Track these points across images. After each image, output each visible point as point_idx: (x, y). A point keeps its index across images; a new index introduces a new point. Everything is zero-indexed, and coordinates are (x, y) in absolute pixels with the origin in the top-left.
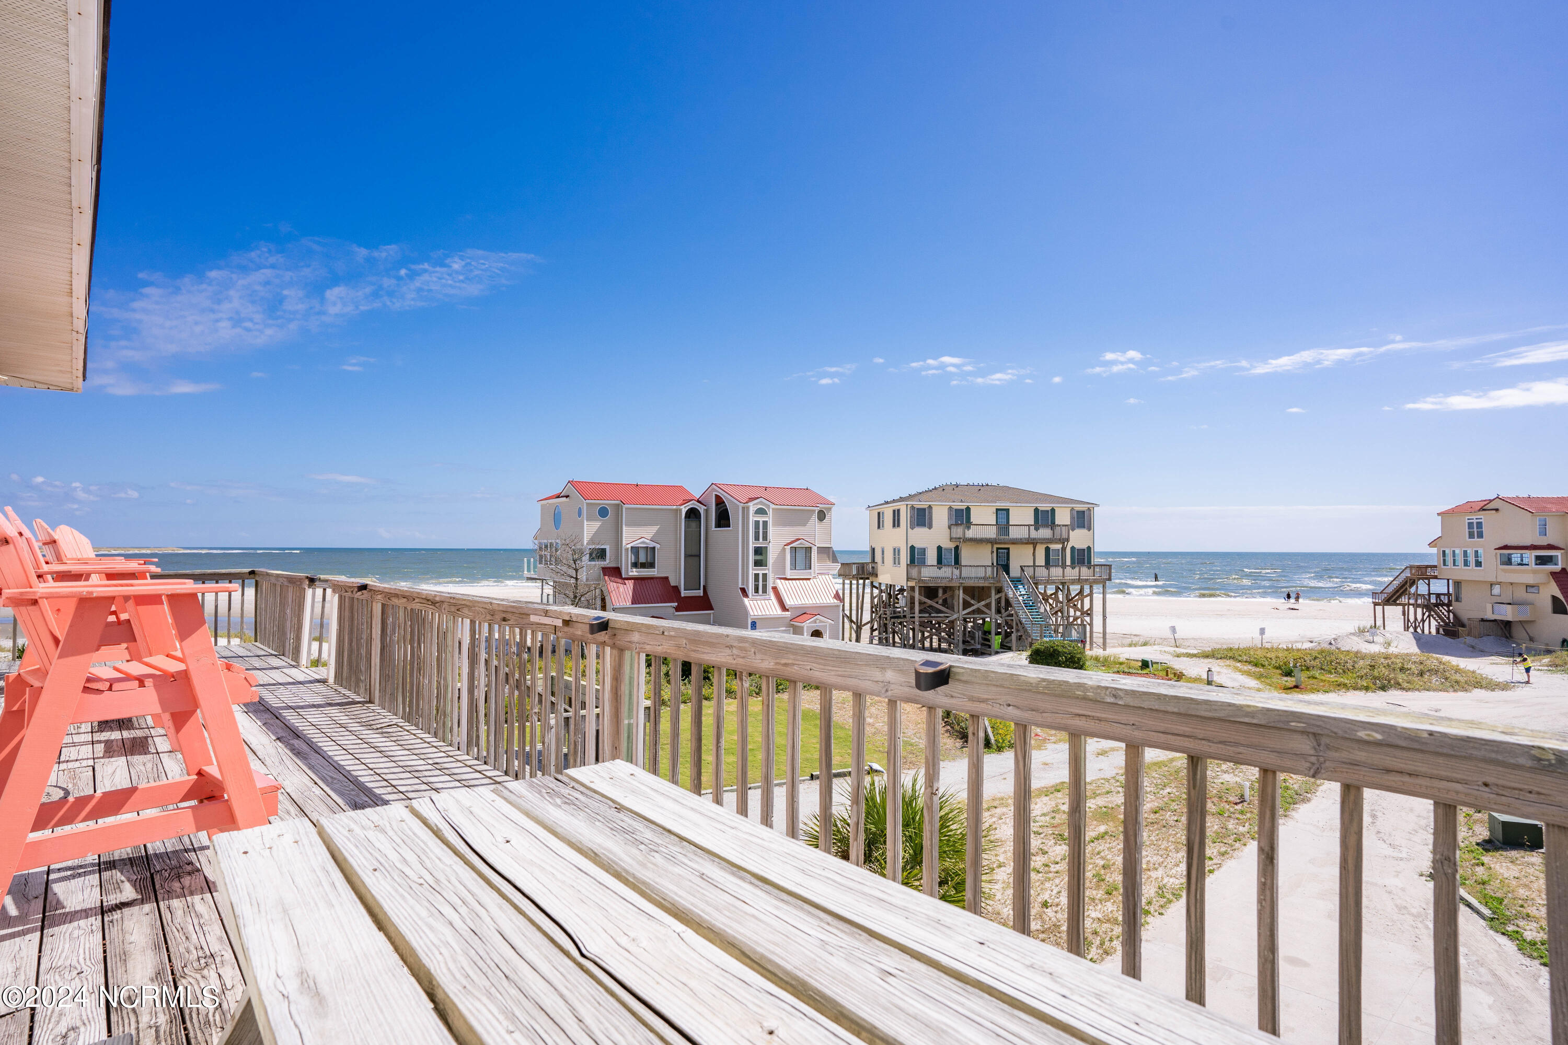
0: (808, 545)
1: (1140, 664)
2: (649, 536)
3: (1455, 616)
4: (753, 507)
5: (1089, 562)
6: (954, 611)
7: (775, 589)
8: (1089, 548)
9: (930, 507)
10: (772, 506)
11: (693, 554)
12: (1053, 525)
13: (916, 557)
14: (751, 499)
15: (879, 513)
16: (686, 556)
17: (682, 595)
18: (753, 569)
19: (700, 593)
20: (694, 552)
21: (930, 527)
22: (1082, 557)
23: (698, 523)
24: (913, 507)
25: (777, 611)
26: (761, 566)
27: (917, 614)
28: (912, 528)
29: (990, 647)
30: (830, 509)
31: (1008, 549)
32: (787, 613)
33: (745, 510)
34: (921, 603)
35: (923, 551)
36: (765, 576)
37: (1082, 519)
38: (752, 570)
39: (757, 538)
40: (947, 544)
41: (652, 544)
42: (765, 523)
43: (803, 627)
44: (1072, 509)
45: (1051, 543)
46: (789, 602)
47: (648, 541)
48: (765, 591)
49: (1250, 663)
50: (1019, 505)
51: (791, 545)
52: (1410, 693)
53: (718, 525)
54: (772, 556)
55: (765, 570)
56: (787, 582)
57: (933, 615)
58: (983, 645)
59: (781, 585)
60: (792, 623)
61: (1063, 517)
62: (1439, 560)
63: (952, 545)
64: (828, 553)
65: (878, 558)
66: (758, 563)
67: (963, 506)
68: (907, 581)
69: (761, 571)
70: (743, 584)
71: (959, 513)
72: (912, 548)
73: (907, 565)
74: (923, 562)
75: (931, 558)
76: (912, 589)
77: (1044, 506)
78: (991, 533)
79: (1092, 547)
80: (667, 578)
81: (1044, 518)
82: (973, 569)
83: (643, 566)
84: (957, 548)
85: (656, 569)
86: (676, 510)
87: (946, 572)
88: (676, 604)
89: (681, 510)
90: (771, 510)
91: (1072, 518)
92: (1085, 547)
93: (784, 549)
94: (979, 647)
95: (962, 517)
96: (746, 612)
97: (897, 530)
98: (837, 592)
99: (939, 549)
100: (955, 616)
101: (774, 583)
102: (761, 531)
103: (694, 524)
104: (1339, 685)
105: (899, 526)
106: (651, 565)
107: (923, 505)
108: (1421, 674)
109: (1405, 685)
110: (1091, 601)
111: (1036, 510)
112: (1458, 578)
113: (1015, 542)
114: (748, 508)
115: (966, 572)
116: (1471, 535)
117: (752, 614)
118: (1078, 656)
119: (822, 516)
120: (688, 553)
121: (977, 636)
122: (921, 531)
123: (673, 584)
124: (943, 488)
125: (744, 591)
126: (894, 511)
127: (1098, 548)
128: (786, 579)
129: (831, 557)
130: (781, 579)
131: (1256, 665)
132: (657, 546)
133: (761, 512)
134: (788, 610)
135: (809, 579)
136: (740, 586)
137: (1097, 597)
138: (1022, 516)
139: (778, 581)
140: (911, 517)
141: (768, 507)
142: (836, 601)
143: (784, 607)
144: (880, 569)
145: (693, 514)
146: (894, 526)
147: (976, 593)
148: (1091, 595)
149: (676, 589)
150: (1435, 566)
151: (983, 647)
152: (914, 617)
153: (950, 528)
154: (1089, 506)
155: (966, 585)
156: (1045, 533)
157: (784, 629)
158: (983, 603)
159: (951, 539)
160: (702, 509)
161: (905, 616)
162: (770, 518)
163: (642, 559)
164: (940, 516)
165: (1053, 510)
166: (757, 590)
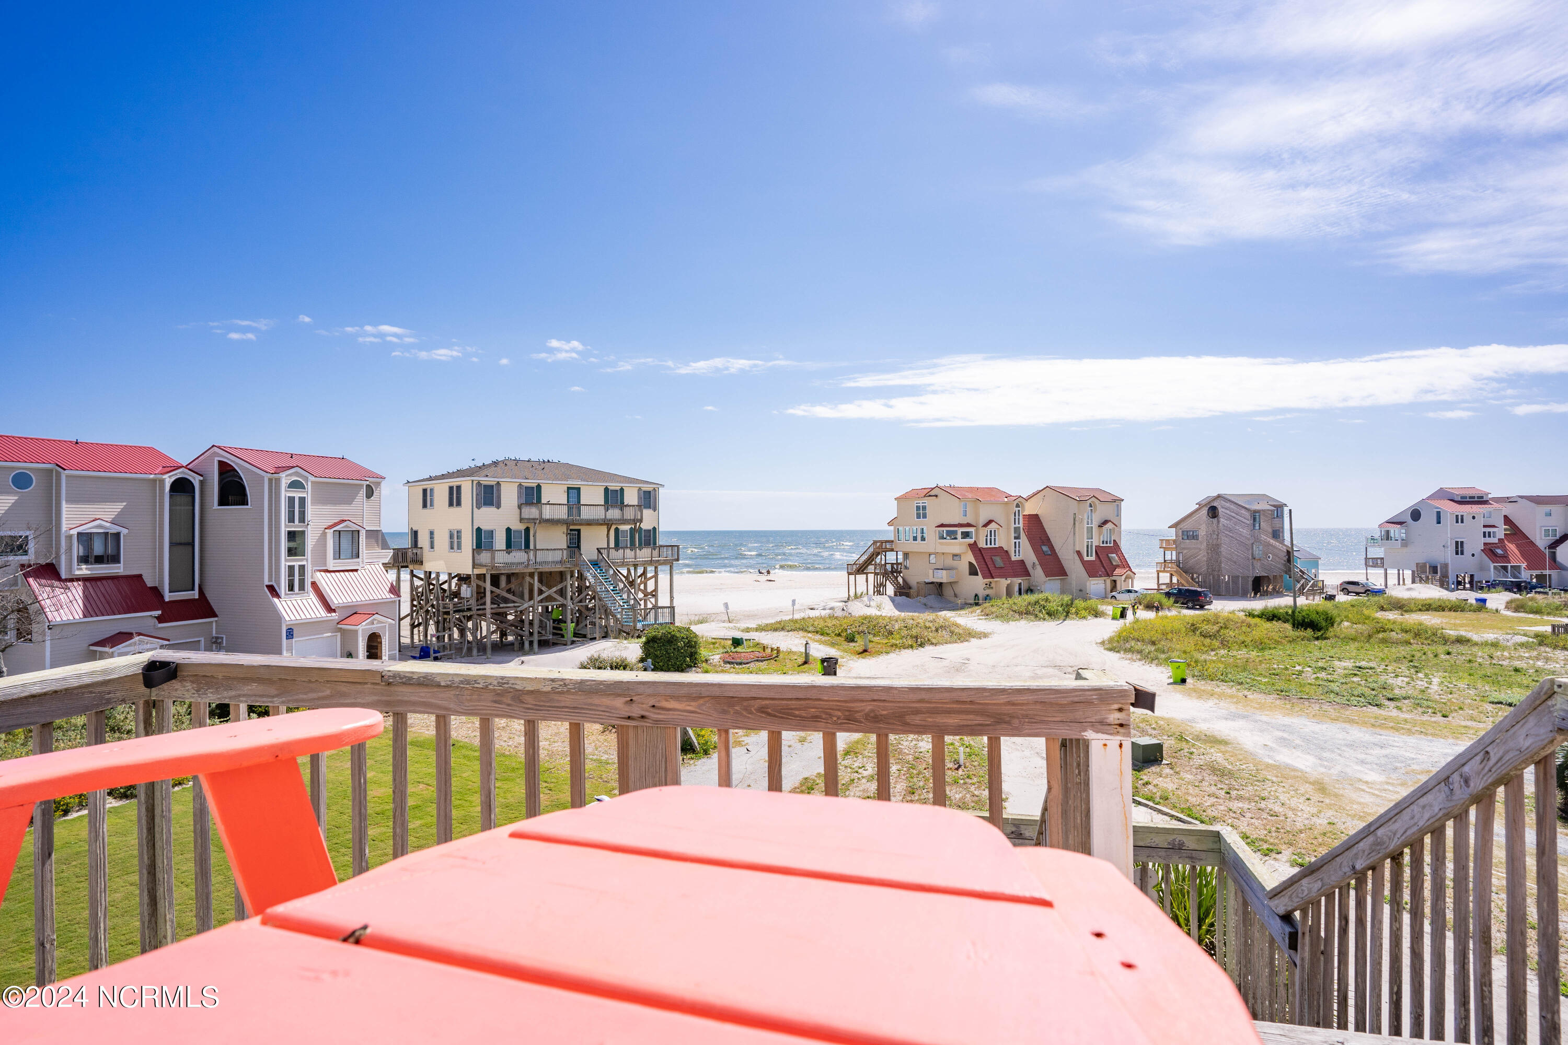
0: (355, 528)
1: (730, 642)
2: (110, 517)
3: (904, 580)
4: (285, 479)
5: (655, 543)
6: (523, 600)
7: (314, 584)
8: (654, 529)
9: (498, 484)
10: (311, 478)
11: (183, 541)
12: (622, 506)
13: (482, 540)
14: (280, 469)
15: (425, 491)
16: (172, 544)
17: (167, 599)
18: (286, 560)
19: (195, 594)
20: (185, 538)
21: (498, 506)
22: (649, 538)
23: (190, 499)
24: (479, 484)
25: (322, 613)
26: (295, 555)
27: (488, 605)
28: (479, 508)
29: (563, 636)
30: (378, 484)
31: (579, 531)
32: (334, 614)
33: (274, 485)
34: (492, 592)
35: (491, 533)
36: (302, 568)
37: (648, 499)
38: (285, 562)
39: (291, 519)
40: (517, 526)
41: (115, 529)
42: (302, 501)
43: (357, 631)
44: (640, 489)
45: (621, 524)
46: (335, 600)
47: (108, 525)
48: (302, 587)
49: (817, 632)
50: (591, 483)
51: (335, 529)
52: (937, 647)
53: (223, 501)
54: (310, 542)
55: (302, 560)
56: (328, 574)
57: (501, 605)
58: (554, 634)
59: (323, 580)
60: (339, 626)
61: (631, 497)
62: (895, 536)
63: (522, 527)
64: (378, 537)
65: (423, 541)
66: (291, 552)
67: (532, 483)
68: (473, 568)
69: (296, 562)
70: (270, 579)
71: (529, 490)
72: (479, 530)
73: (473, 550)
74: (490, 547)
75: (500, 541)
76: (481, 577)
77: (614, 486)
78: (562, 513)
79: (657, 527)
80: (140, 576)
81: (613, 498)
82: (551, 553)
83: (99, 560)
84: (527, 530)
85: (121, 565)
86: (154, 481)
87: (518, 556)
88: (160, 612)
89: (162, 482)
90: (310, 484)
91: (639, 498)
92: (650, 527)
93: (324, 534)
94: (551, 637)
95: (531, 496)
96: (278, 618)
97: (455, 510)
98: (392, 584)
99: (508, 530)
100: (526, 605)
101: (312, 577)
102: (297, 510)
103: (182, 498)
104: (892, 646)
105: (459, 504)
106: (115, 559)
107: (490, 481)
108: (937, 630)
109: (934, 641)
110: (656, 582)
111: (606, 490)
112: (907, 550)
113: (590, 523)
114: (278, 481)
115: (541, 557)
116: (918, 517)
117: (287, 618)
118: (695, 640)
119: (370, 493)
120: (174, 541)
121: (548, 625)
122: (490, 510)
123: (149, 584)
124: (505, 463)
125: (273, 590)
126: (451, 488)
127: (662, 528)
128: (327, 571)
129: (380, 542)
130: (320, 571)
131: (822, 634)
132: (124, 531)
133: (295, 485)
134: (334, 611)
135: (356, 570)
136: (267, 582)
137: (663, 578)
138: (592, 495)
139: (318, 574)
140: (477, 495)
141: (307, 479)
142: (392, 596)
143: (330, 609)
144: (427, 554)
145: (181, 487)
146: (451, 504)
147: (547, 578)
148: (656, 576)
149: (156, 592)
150: (892, 541)
151: (555, 637)
152: (485, 609)
153: (520, 507)
154: (655, 486)
155: (540, 570)
156: (614, 513)
157: (330, 634)
158: (554, 589)
159: (521, 520)
160: (196, 480)
161: (469, 609)
162: (308, 494)
163: (98, 549)
164: (510, 495)
165: (622, 490)
166: (291, 588)
